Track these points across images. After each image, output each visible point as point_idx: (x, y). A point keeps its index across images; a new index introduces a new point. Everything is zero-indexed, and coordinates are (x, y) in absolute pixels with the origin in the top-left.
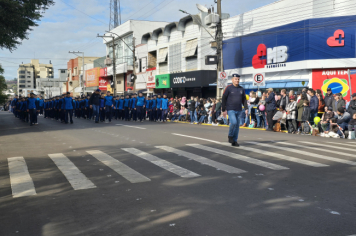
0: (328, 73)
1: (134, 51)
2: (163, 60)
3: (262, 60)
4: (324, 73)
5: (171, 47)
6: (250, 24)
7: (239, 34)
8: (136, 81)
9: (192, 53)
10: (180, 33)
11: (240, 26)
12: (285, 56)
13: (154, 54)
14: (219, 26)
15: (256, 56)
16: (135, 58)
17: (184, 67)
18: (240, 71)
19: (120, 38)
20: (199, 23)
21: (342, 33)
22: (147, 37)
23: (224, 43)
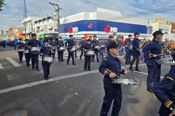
1: (32, 26)
2: (42, 30)
3: (71, 31)
4: (87, 35)
5: (44, 26)
6: (68, 20)
7: (65, 23)
9: (51, 28)
10: (47, 22)
11: (65, 21)
12: (77, 30)
13: (39, 27)
14: (59, 20)
15: (69, 30)
16: (32, 29)
17: (49, 32)
18: (65, 34)
19: (27, 22)
20: (53, 19)
21: (92, 24)
22: (36, 22)
23: (60, 25)
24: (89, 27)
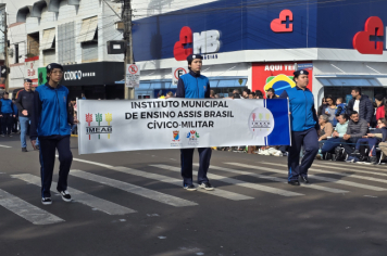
0: (273, 68)
1: (5, 32)
2: (49, 46)
3: (186, 52)
4: (267, 68)
5: (60, 28)
7: (156, 12)
8: (10, 76)
9: (90, 37)
10: (73, 8)
12: (217, 44)
13: (35, 36)
15: (178, 44)
16: (7, 43)
18: (158, 65)
21: (289, 13)
22: (24, 13)
23: (133, 23)
24: (277, 26)
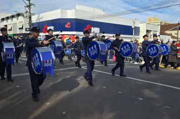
0: (66, 36)
2: (10, 29)
5: (13, 24)
6: (42, 18)
7: (38, 21)
9: (21, 27)
10: (16, 19)
11: (38, 18)
13: (6, 26)
14: (30, 18)
15: (44, 29)
17: (18, 32)
21: (69, 23)
22: (3, 19)
23: (32, 24)
